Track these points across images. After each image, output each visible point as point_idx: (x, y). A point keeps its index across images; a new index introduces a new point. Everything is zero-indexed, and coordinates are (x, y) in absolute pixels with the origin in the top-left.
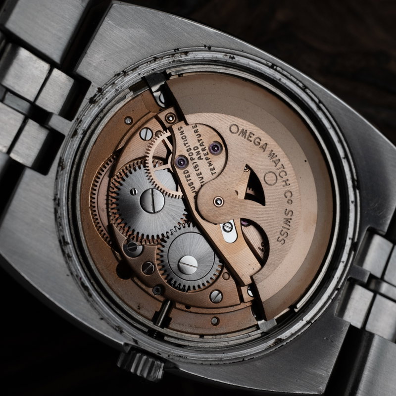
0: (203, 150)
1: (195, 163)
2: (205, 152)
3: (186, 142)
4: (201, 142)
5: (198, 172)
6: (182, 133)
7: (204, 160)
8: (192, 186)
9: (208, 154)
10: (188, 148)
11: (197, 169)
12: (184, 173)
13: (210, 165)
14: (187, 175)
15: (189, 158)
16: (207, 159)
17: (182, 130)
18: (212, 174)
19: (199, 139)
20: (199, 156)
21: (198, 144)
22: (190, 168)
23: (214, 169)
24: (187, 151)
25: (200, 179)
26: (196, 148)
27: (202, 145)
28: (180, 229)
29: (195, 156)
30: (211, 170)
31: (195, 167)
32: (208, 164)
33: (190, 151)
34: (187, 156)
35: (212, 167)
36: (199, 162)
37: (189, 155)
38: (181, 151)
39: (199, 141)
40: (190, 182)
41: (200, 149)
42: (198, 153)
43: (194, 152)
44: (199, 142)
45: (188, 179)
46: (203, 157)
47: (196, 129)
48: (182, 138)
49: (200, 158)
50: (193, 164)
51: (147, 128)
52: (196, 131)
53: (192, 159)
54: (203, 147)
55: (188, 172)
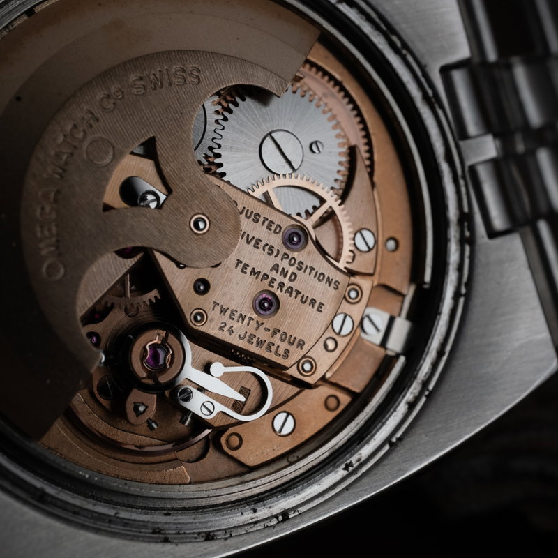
0: (281, 285)
1: (276, 256)
2: (276, 284)
3: (314, 272)
4: (294, 293)
5: (261, 245)
6: (329, 281)
7: (268, 272)
8: (253, 217)
9: (270, 285)
10: (304, 267)
11: (267, 248)
12: (278, 226)
13: (253, 272)
14: (273, 227)
15: (291, 255)
16: (266, 276)
17: (333, 284)
18: (239, 262)
19: (300, 296)
20: (280, 270)
21: (295, 285)
22: (276, 241)
23: (242, 271)
24: (301, 262)
25: (250, 238)
26: (293, 277)
27: (290, 291)
28: (211, 149)
29: (284, 264)
30: (246, 266)
31: (271, 248)
32: (256, 271)
33: (296, 265)
34: (295, 255)
35: (249, 270)
36: (272, 261)
37: (294, 258)
38: (309, 254)
39: (298, 292)
40: (261, 220)
41: (286, 281)
42: (284, 273)
43: (291, 270)
44: (296, 291)
45: (267, 223)
46: (273, 274)
47: (316, 306)
48: (323, 274)
49: (276, 267)
50: (278, 250)
51: (370, 250)
52: (313, 302)
53: (286, 256)
54: (284, 289)
55: (275, 232)
